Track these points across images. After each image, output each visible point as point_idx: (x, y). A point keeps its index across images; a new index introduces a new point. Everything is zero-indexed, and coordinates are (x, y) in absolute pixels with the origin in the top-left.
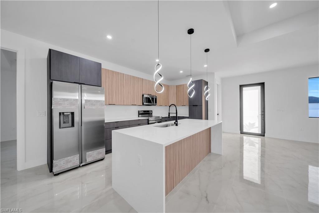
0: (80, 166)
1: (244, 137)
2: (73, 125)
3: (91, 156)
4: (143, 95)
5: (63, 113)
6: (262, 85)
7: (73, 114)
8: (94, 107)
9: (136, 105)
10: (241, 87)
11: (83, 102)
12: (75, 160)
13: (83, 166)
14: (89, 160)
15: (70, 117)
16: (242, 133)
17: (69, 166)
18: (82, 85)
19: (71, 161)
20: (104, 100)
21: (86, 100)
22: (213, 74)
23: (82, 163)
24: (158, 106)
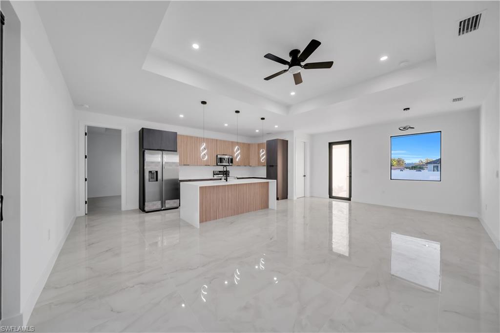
0: (161, 210)
1: (333, 202)
2: (157, 180)
3: (168, 203)
4: (217, 156)
5: (151, 171)
6: (349, 142)
7: (157, 172)
8: (171, 168)
9: (209, 165)
10: (331, 145)
11: (164, 163)
12: (158, 205)
13: (163, 210)
14: (167, 206)
15: (155, 174)
16: (331, 197)
17: (155, 208)
18: (163, 152)
19: (155, 205)
20: (178, 161)
21: (166, 163)
22: (291, 132)
23: (162, 207)
24: (235, 165)
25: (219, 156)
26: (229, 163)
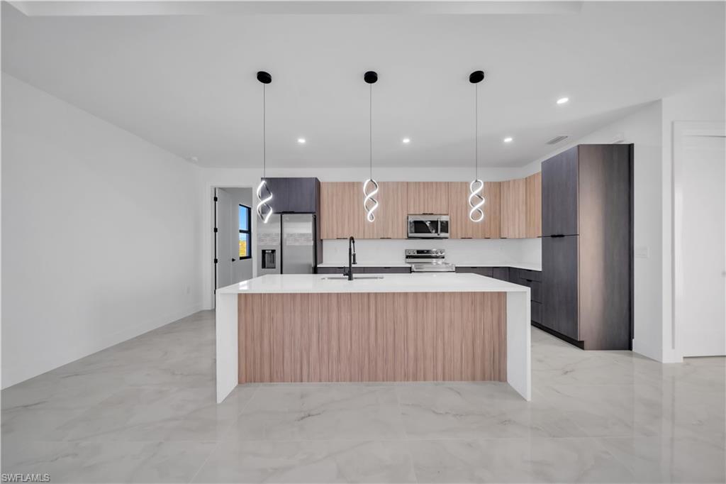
7: (275, 251)
9: (390, 238)
24: (455, 237)
25: (412, 219)
26: (437, 232)
